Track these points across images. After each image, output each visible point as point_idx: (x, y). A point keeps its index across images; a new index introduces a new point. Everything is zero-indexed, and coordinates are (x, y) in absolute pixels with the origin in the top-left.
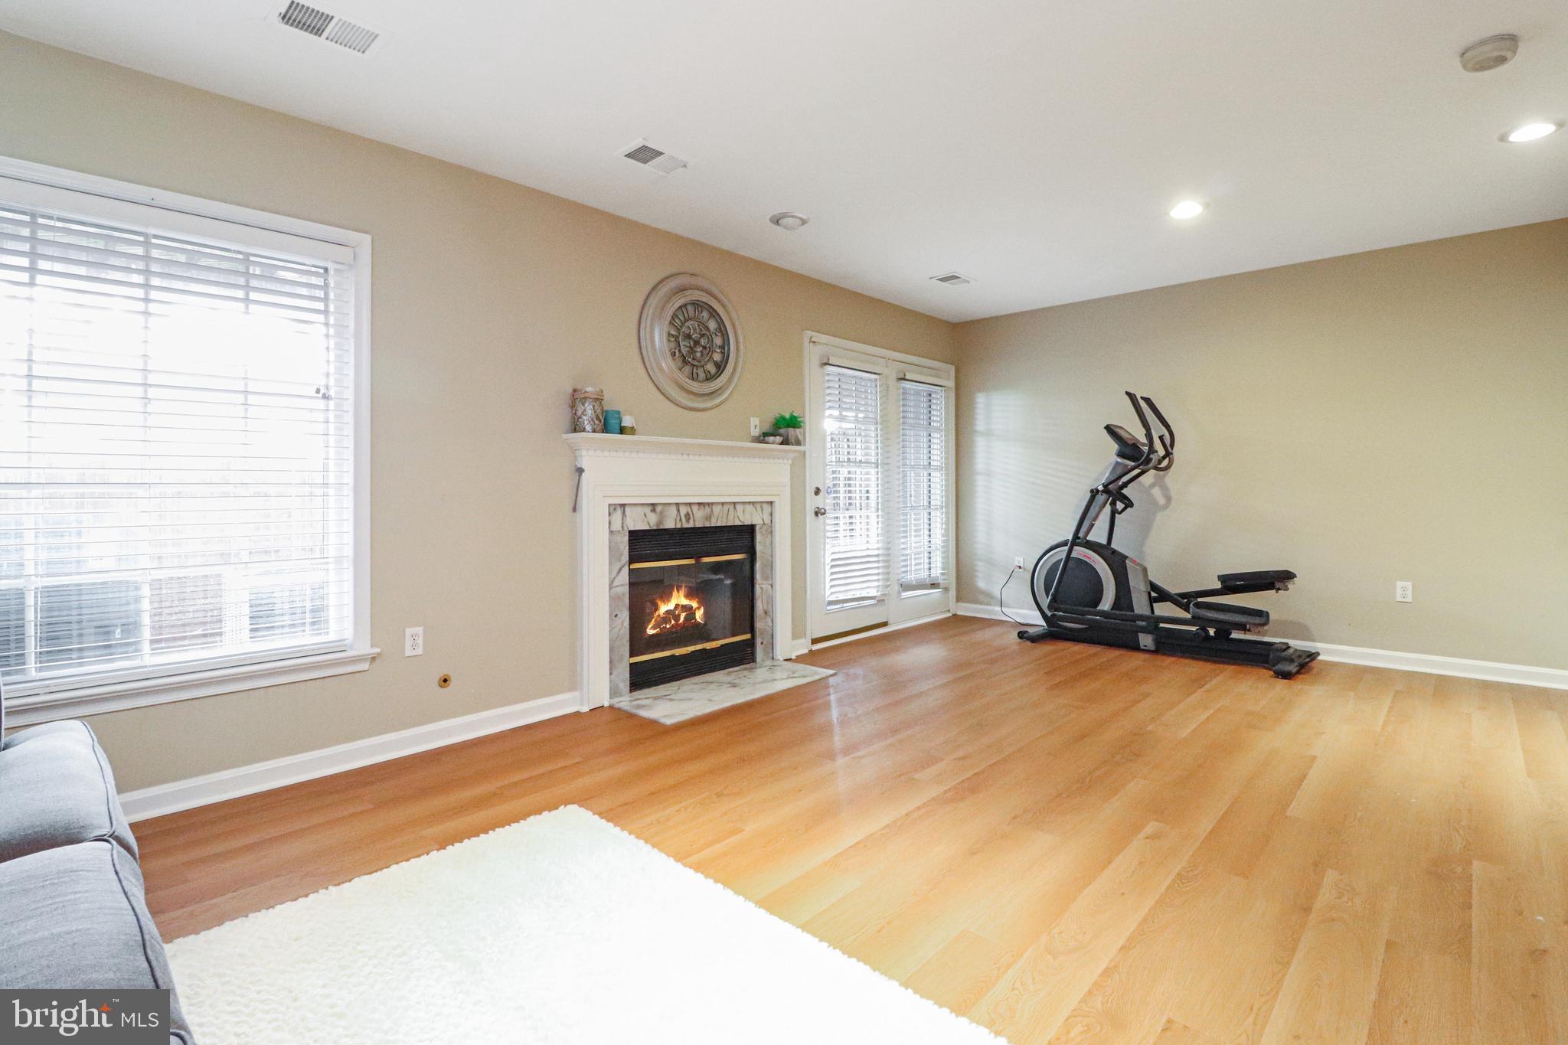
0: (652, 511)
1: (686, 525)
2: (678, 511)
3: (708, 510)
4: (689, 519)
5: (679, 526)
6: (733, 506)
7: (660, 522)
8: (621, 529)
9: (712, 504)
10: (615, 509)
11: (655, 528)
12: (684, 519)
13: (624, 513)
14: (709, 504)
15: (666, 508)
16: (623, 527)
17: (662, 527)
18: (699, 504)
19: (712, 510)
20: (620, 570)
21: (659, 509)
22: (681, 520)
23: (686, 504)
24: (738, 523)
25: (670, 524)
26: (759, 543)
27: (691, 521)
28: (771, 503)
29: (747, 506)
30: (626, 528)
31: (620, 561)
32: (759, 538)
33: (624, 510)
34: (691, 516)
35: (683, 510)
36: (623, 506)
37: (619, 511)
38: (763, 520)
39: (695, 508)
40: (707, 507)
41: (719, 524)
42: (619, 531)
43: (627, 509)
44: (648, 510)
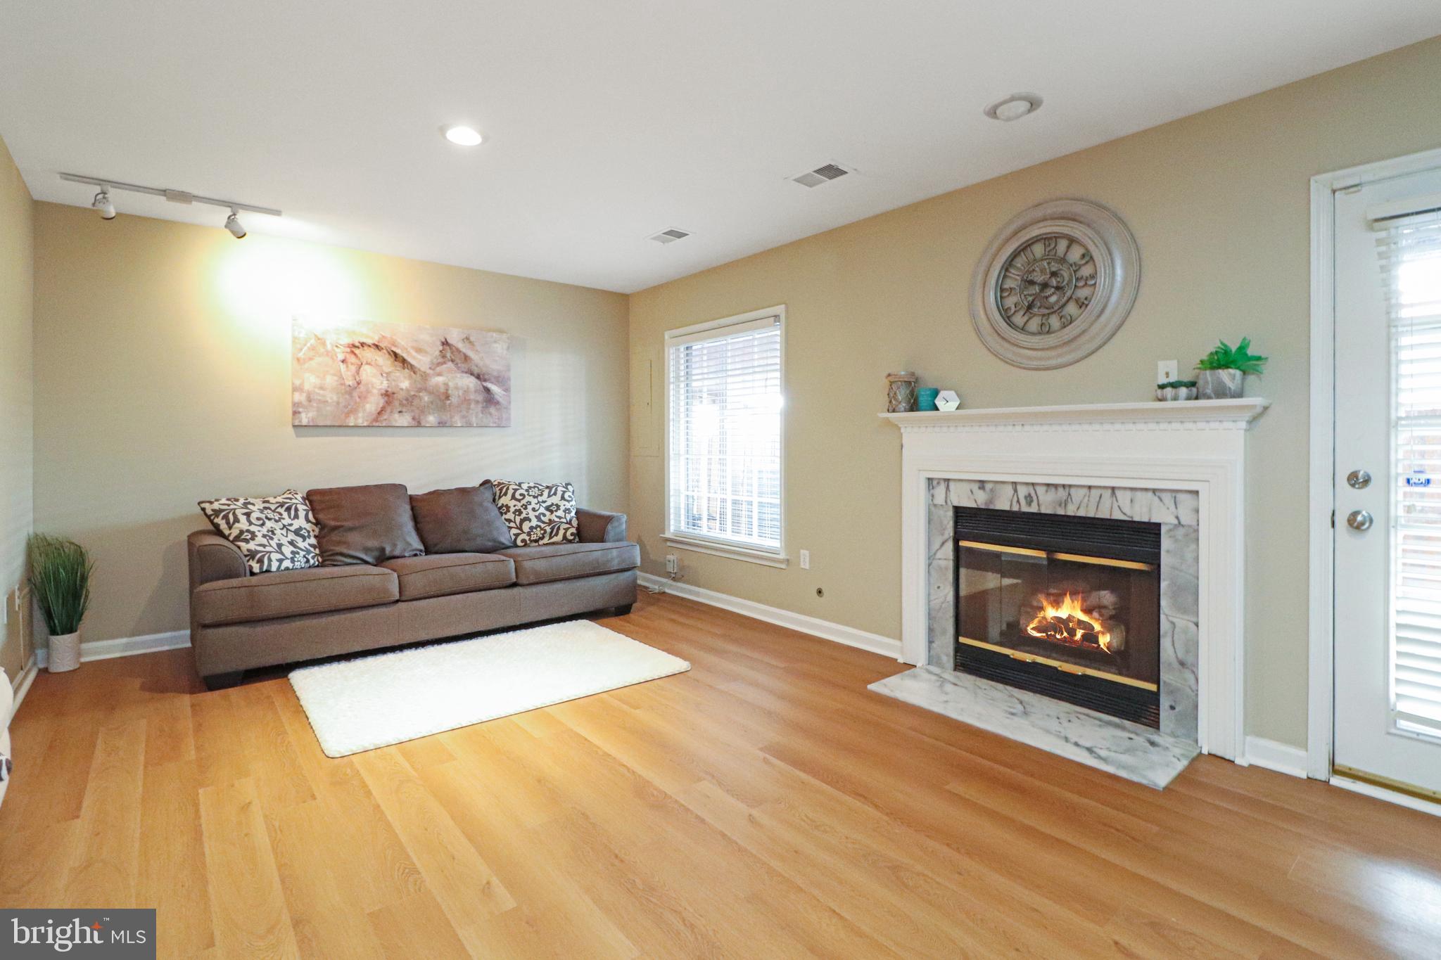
0: (980, 488)
1: (1025, 509)
2: (1016, 491)
3: (1062, 493)
4: (1032, 501)
5: (1015, 508)
6: (1110, 491)
7: (991, 501)
8: (944, 504)
9: (1070, 486)
10: (938, 483)
11: (983, 507)
12: (1023, 502)
13: (948, 488)
14: (1064, 486)
15: (998, 486)
16: (946, 502)
17: (992, 507)
18: (1048, 485)
19: (1069, 494)
20: (943, 544)
21: (988, 486)
22: (1018, 501)
23: (1027, 484)
24: (1117, 515)
25: (1003, 504)
26: (1168, 551)
27: (1034, 504)
28: (1197, 493)
29: (1139, 494)
30: (949, 503)
31: (943, 534)
32: (1166, 543)
33: (948, 486)
34: (1035, 498)
35: (1023, 491)
36: (947, 480)
37: (943, 486)
38: (1177, 518)
39: (1041, 490)
40: (1061, 490)
41: (1081, 513)
42: (941, 505)
43: (952, 485)
44: (975, 487)
